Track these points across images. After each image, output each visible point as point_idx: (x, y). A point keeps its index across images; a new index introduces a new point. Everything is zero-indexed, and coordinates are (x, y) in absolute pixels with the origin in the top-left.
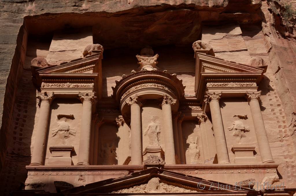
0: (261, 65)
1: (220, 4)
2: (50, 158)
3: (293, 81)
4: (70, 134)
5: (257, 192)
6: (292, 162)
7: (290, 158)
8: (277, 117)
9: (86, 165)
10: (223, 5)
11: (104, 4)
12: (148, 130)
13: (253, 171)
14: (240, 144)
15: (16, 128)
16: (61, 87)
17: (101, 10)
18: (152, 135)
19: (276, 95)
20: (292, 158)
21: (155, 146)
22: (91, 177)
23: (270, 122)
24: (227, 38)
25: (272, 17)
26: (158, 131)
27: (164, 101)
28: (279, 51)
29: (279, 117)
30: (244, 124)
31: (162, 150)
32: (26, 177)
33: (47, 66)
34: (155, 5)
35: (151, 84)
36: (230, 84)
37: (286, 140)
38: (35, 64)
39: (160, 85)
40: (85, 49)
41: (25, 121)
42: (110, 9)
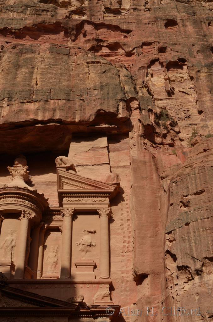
0: (115, 182)
1: (86, 119)
3: (141, 198)
6: (128, 277)
7: (127, 273)
8: (124, 232)
10: (89, 119)
12: (5, 243)
13: (88, 287)
14: (84, 259)
18: (6, 249)
19: (127, 210)
20: (128, 273)
21: (7, 259)
23: (118, 237)
24: (93, 151)
25: (141, 128)
26: (13, 244)
29: (126, 232)
30: (91, 239)
31: (13, 263)
34: (24, 120)
35: (12, 199)
37: (127, 256)
39: (20, 200)
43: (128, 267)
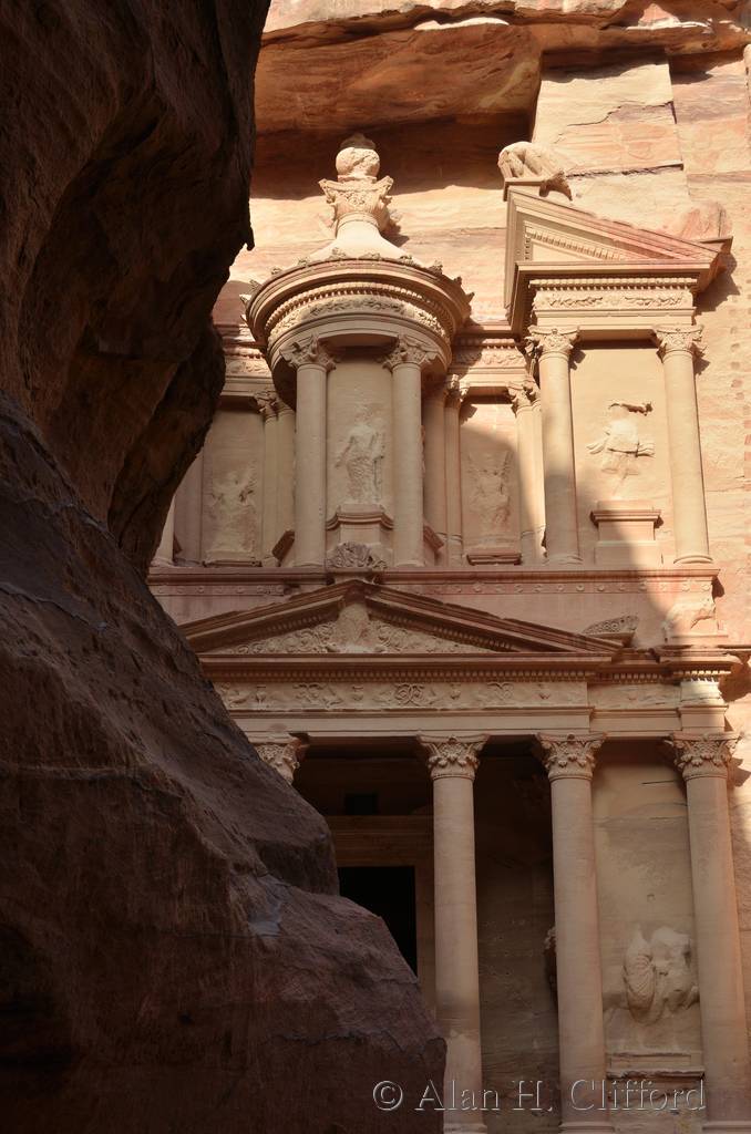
0: (713, 235)
5: (643, 651)
12: (348, 448)
14: (617, 498)
18: (358, 469)
21: (366, 502)
24: (622, 119)
26: (376, 451)
27: (399, 353)
30: (638, 433)
31: (383, 516)
36: (609, 299)
39: (389, 302)
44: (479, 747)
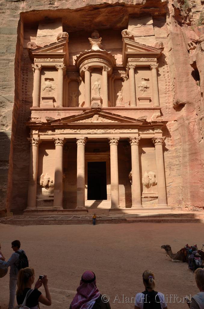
0: (161, 47)
1: (141, 3)
2: (43, 103)
3: (177, 58)
4: (52, 89)
5: (148, 122)
6: (170, 106)
7: (169, 104)
8: (166, 80)
9: (61, 107)
10: (142, 3)
11: (68, 2)
12: (94, 86)
13: (148, 111)
14: (143, 95)
15: (23, 86)
16: (45, 61)
17: (67, 8)
18: (96, 90)
21: (97, 96)
22: (64, 113)
23: (162, 82)
24: (144, 27)
25: (173, 10)
26: (99, 87)
27: (104, 69)
28: (173, 37)
30: (147, 84)
31: (101, 98)
32: (31, 113)
33: (36, 48)
34: (99, 4)
35: (96, 59)
36: (142, 59)
37: (168, 93)
38: (30, 47)
39: (101, 59)
40: (58, 36)
41: (27, 81)
42: (72, 7)
43: (169, 100)
44: (118, 139)
